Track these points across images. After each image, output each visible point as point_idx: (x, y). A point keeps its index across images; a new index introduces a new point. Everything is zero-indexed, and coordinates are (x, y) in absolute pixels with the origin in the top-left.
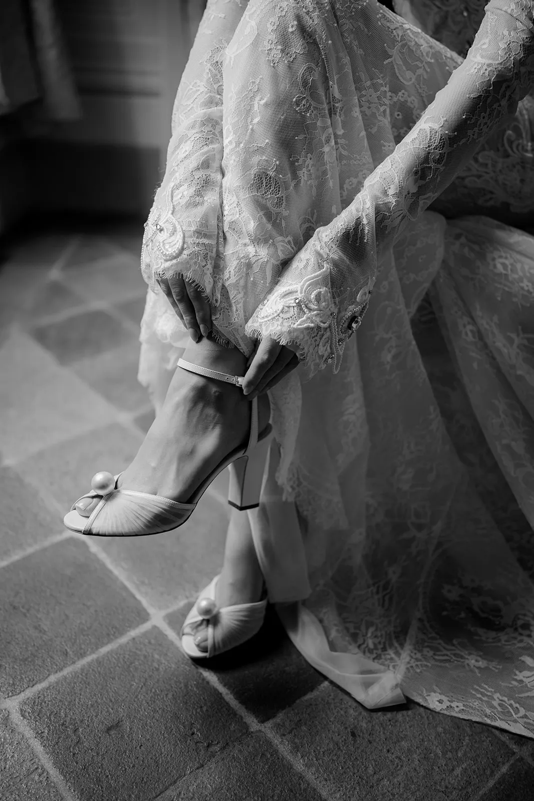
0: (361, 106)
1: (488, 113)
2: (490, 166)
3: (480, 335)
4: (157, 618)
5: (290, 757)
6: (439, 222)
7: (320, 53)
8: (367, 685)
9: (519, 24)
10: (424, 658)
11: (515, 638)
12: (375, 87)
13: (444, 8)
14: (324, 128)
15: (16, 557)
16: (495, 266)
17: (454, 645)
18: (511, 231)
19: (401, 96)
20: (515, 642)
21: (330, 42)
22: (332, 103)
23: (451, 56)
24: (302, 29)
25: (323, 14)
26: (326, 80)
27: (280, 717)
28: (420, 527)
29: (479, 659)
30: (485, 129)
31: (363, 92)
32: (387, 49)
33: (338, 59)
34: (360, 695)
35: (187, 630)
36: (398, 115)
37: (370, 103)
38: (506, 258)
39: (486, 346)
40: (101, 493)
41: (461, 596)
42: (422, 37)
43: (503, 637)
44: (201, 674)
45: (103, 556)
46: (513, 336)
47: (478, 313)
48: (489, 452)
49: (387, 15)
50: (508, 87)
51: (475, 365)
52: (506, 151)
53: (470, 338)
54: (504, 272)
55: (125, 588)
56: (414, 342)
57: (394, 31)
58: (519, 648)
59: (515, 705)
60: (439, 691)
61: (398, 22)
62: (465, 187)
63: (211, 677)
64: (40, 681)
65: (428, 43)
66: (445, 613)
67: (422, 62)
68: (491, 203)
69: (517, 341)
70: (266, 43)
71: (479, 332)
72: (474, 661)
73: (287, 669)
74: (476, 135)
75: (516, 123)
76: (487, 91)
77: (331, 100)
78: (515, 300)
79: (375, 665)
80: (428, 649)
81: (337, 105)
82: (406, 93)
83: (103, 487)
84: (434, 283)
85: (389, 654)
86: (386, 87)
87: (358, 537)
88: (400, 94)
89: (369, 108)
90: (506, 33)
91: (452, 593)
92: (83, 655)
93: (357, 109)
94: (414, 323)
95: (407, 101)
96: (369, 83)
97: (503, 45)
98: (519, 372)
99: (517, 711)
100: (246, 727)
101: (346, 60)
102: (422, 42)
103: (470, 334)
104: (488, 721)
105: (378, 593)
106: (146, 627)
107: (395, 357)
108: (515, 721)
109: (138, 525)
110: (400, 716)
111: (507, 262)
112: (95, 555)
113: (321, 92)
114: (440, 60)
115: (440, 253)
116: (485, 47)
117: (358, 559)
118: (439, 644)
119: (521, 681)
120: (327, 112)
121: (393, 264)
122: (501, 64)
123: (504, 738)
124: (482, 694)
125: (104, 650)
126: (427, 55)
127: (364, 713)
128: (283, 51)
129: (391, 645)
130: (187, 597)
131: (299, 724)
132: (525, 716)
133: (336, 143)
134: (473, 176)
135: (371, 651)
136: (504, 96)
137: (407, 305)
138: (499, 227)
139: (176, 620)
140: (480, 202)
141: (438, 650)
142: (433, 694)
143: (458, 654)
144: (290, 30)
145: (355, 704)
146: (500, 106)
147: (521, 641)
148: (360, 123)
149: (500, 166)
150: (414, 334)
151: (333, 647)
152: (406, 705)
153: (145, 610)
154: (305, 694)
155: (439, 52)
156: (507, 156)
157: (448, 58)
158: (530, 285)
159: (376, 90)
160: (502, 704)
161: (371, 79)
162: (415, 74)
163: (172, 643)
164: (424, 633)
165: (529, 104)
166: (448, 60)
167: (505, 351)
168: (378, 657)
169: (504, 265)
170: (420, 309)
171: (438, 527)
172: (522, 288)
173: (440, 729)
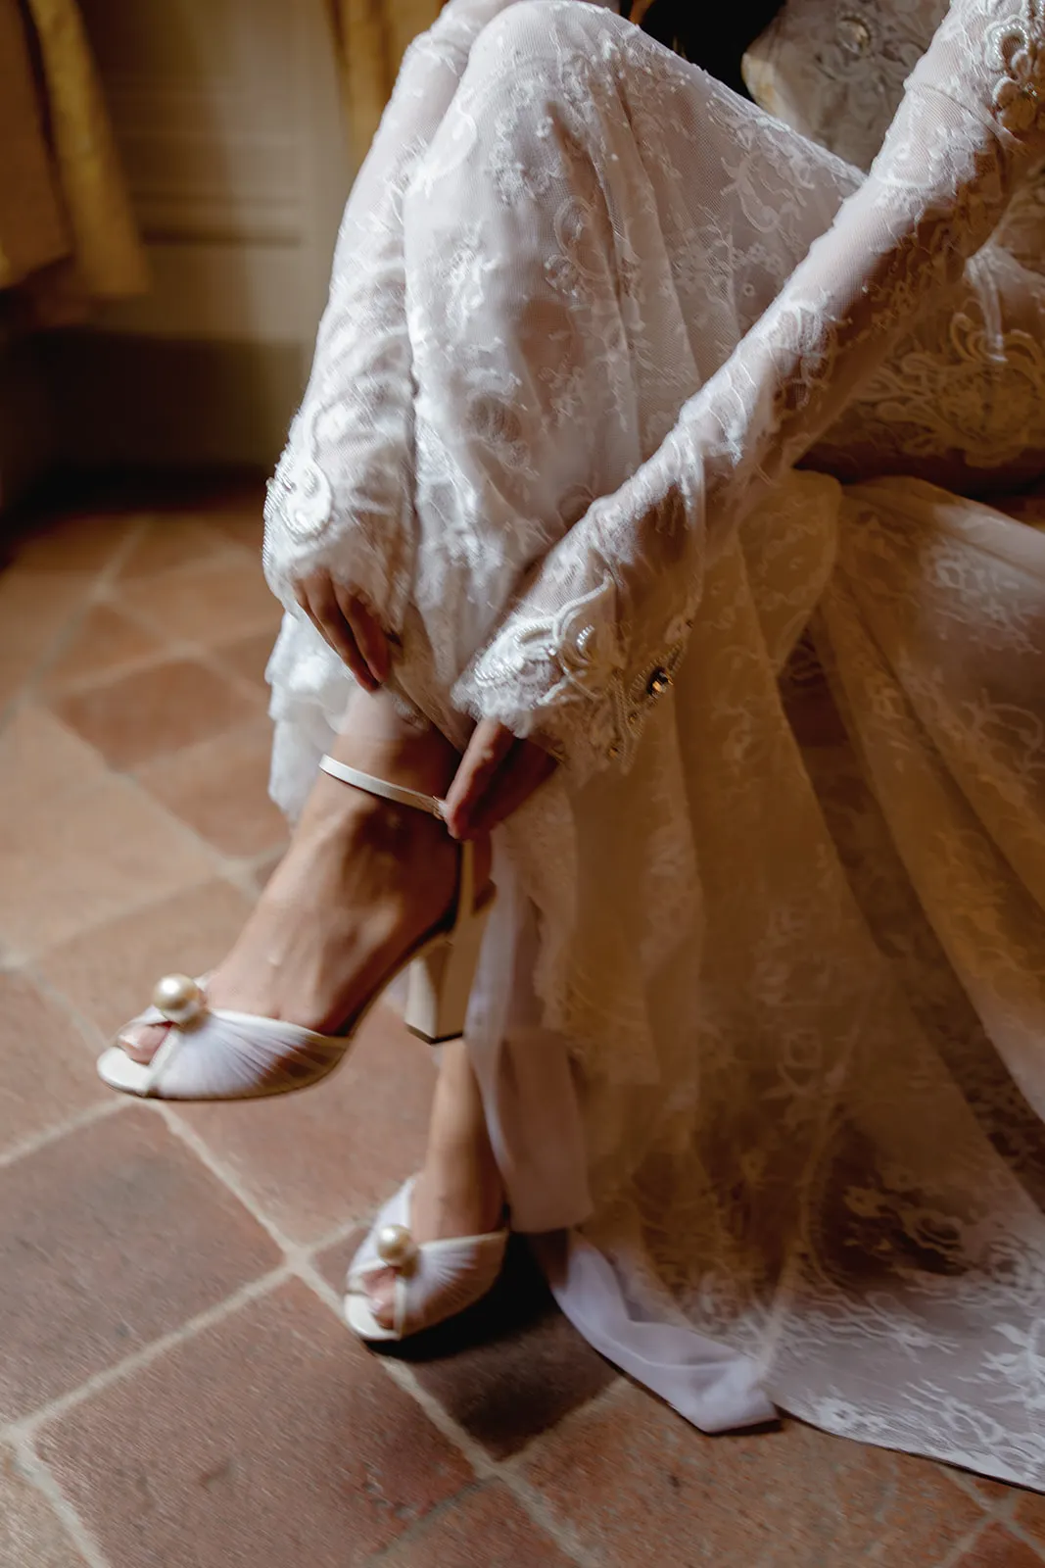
0: (676, 276)
1: (909, 280)
2: (924, 380)
3: (909, 709)
4: (299, 1261)
5: (554, 1529)
6: (827, 491)
7: (596, 177)
8: (701, 1385)
9: (966, 116)
10: (813, 1331)
11: (984, 1289)
12: (705, 240)
13: (841, 79)
14: (607, 319)
15: (28, 1145)
16: (935, 576)
17: (868, 1305)
18: (965, 507)
19: (755, 254)
20: (984, 1296)
21: (615, 157)
22: (620, 272)
23: (849, 175)
24: (563, 133)
25: (600, 103)
26: (607, 229)
27: (535, 1449)
28: (801, 1077)
29: (916, 1329)
30: (904, 311)
31: (681, 251)
32: (725, 166)
33: (632, 190)
34: (687, 1404)
35: (356, 1284)
36: (748, 290)
37: (692, 269)
38: (956, 559)
39: (920, 728)
40: (175, 1017)
41: (882, 1209)
42: (792, 141)
43: (962, 1286)
44: (383, 1368)
45: (194, 1141)
46: (973, 707)
47: (904, 664)
48: (930, 931)
49: (725, 102)
50: (946, 232)
51: (899, 765)
52: (954, 351)
53: (890, 712)
54: (951, 585)
55: (237, 1203)
56: (785, 723)
57: (739, 133)
58: (996, 1308)
59: (988, 1420)
60: (840, 1394)
61: (747, 115)
62: (878, 421)
63: (400, 1372)
64: (73, 1387)
65: (803, 152)
66: (850, 1242)
67: (791, 189)
68: (929, 449)
69: (980, 717)
70: (492, 156)
71: (907, 702)
72: (907, 1335)
73: (548, 1356)
74: (888, 321)
75: (971, 299)
76: (907, 241)
77: (617, 266)
78: (974, 638)
79: (716, 1346)
80: (818, 1313)
81: (629, 275)
82: (761, 248)
83: (177, 1004)
84: (818, 609)
85: (743, 1325)
86: (725, 238)
87: (684, 1097)
88: (752, 250)
89: (692, 279)
90: (942, 131)
91: (864, 1203)
92: (153, 1335)
93: (669, 283)
94: (785, 685)
95: (763, 263)
96: (691, 233)
97: (935, 155)
98: (985, 778)
99: (988, 1430)
100: (466, 1468)
101: (647, 190)
102: (792, 150)
103: (888, 705)
104: (934, 1452)
105: (721, 1205)
106: (276, 1278)
107: (749, 752)
108: (986, 1451)
109: (246, 1077)
110: (764, 1443)
111: (957, 566)
112: (178, 1139)
113: (599, 251)
114: (826, 185)
115: (830, 553)
116: (903, 157)
117: (684, 1141)
118: (841, 1303)
119: (996, 1373)
120: (611, 289)
121: (743, 574)
122: (932, 190)
123: (965, 1484)
124: (922, 1398)
125: (198, 1324)
126: (802, 176)
127: (698, 1440)
128: (525, 173)
129: (748, 1306)
130: (355, 1219)
131: (569, 1462)
132: (1005, 1442)
133: (631, 346)
134: (892, 399)
135: (707, 1319)
136: (939, 248)
137: (771, 654)
138: (943, 501)
139: (335, 1264)
140: (908, 448)
141: (840, 1315)
142: (827, 1400)
143: (876, 1322)
144: (540, 133)
145: (679, 1423)
146: (932, 267)
147: (997, 1295)
148: (675, 308)
149: (943, 380)
150: (786, 706)
151: (636, 1312)
152: (777, 1422)
153: (274, 1245)
154: (581, 1402)
155: (826, 169)
156: (957, 360)
157: (843, 179)
158: (1000, 608)
159: (706, 246)
160: (962, 1418)
161: (698, 224)
162: (778, 212)
163: (326, 1310)
164: (811, 1282)
165: (999, 263)
166: (842, 183)
167: (957, 736)
168: (722, 1331)
169: (952, 572)
170: (795, 658)
171: (837, 1075)
172: (988, 616)
173: (841, 1469)
